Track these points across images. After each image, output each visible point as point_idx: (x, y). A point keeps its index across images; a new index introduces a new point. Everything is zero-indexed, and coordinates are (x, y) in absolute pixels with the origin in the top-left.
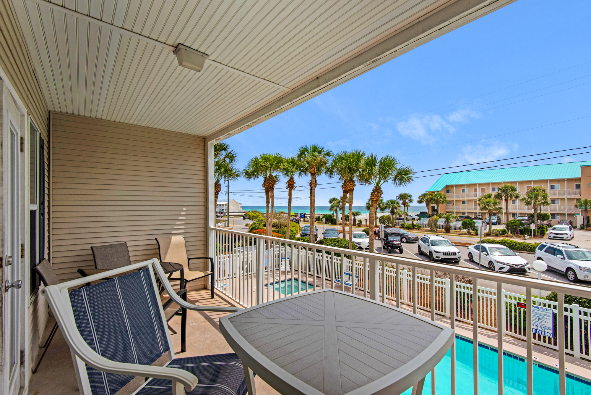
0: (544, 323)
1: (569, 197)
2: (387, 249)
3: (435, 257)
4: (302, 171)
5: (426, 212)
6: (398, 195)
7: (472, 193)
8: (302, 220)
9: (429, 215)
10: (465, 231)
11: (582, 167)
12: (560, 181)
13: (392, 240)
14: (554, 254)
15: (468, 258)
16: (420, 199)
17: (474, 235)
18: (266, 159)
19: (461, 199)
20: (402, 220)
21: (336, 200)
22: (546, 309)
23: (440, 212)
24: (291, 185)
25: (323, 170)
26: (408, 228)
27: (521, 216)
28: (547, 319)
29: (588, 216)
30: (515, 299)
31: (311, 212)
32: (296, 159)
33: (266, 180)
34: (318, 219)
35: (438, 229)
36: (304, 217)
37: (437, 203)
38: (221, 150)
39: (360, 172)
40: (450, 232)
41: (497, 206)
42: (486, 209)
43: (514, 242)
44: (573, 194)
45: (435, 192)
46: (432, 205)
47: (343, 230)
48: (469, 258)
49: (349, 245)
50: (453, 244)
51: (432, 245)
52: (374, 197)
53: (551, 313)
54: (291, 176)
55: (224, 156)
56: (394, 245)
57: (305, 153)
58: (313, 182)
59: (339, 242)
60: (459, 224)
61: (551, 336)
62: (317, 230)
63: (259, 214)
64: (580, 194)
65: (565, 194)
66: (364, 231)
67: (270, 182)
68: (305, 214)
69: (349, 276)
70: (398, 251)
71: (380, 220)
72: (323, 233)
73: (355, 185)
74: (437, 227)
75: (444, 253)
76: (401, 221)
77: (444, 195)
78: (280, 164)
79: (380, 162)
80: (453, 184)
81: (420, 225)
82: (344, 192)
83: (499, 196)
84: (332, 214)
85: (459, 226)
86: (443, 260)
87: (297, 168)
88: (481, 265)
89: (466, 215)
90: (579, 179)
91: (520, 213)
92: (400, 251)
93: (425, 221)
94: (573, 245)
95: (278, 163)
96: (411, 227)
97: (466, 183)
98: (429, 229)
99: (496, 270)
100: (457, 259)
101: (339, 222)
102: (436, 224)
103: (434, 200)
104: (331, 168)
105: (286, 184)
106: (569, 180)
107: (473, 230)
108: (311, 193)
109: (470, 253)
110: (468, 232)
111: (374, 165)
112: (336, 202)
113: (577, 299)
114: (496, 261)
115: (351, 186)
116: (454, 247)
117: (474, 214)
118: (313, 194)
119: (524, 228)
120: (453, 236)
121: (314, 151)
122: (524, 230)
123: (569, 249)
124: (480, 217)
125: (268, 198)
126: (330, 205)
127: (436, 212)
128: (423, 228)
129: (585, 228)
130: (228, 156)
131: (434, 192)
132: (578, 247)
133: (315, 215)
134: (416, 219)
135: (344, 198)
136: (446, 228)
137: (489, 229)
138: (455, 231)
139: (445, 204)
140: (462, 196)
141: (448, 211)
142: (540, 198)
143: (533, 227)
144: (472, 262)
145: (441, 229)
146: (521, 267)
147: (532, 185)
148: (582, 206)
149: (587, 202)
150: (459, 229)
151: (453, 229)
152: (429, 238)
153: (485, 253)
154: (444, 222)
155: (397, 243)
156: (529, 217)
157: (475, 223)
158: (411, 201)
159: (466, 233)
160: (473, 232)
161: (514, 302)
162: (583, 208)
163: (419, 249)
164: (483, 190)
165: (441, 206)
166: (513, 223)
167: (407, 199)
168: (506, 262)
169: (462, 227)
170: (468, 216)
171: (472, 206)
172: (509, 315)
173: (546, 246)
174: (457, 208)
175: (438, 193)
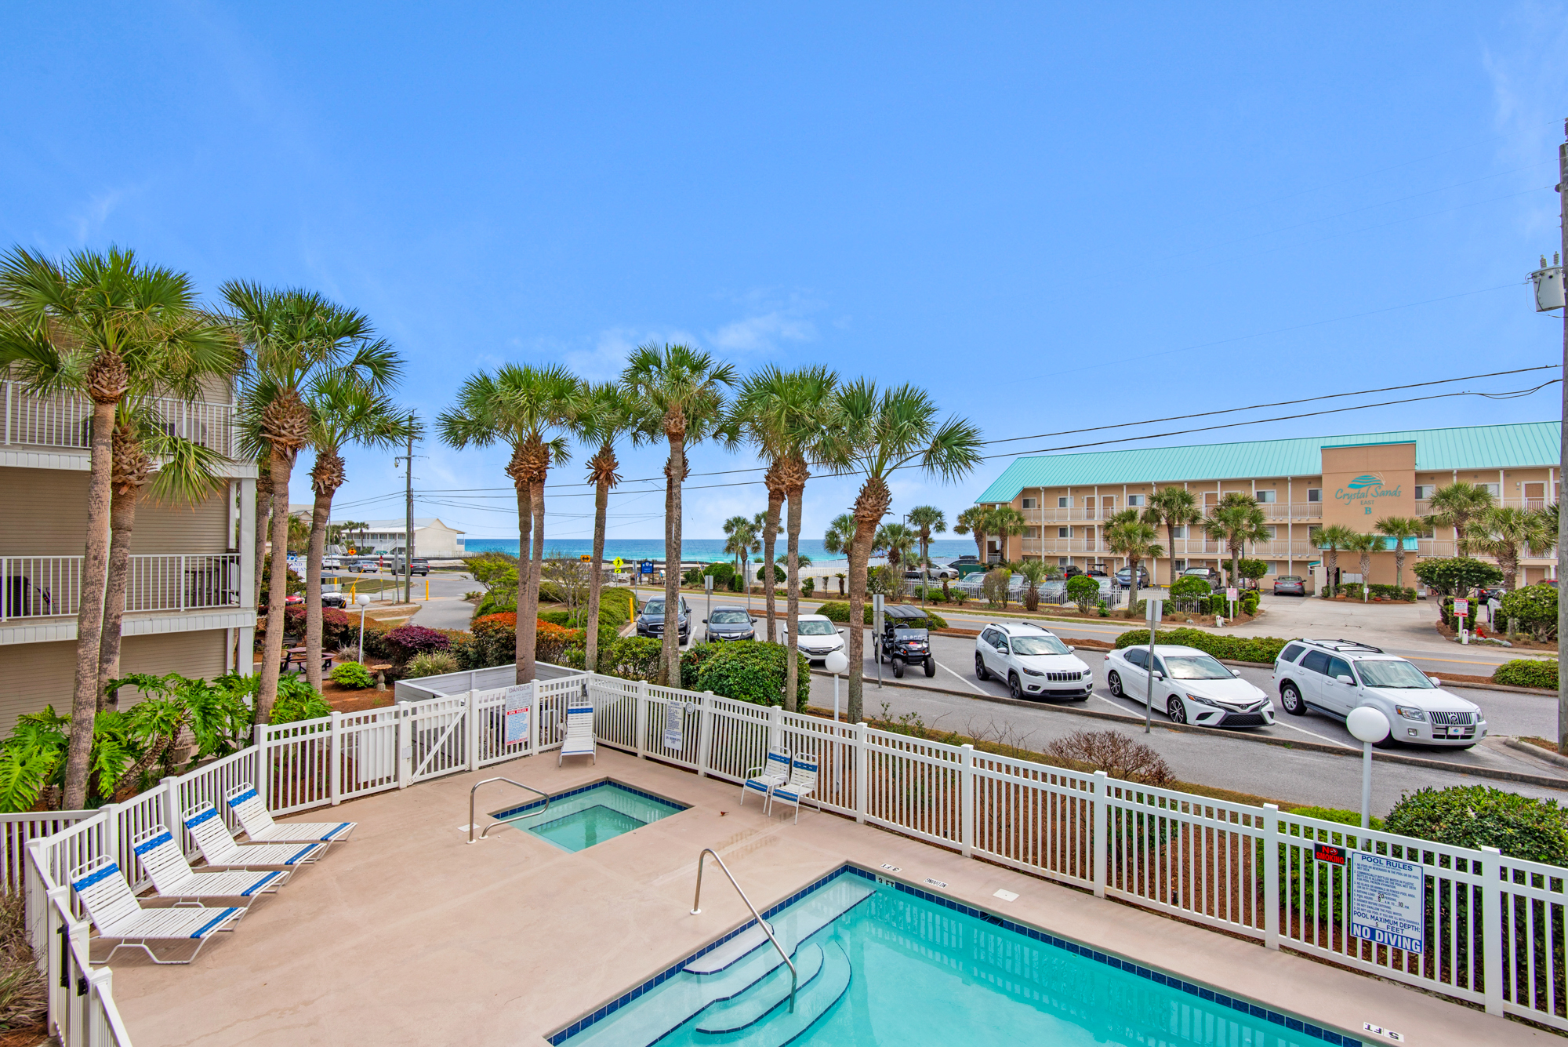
0: (1395, 909)
1: (1296, 521)
2: (892, 664)
3: (1025, 689)
4: (641, 428)
5: (974, 557)
6: (909, 512)
7: (1084, 511)
8: (645, 579)
9: (984, 564)
10: (1073, 605)
11: (1324, 449)
12: (1278, 482)
13: (905, 638)
14: (1327, 673)
15: (1108, 686)
16: (960, 522)
17: (1095, 617)
18: (515, 379)
19: (1057, 524)
20: (917, 577)
21: (746, 521)
22: (1401, 866)
23: (1008, 557)
24: (604, 472)
25: (709, 427)
26: (935, 600)
27: (1193, 566)
28: (1405, 894)
29: (1337, 566)
30: (1309, 832)
31: (668, 560)
32: (623, 387)
33: (520, 451)
34: (693, 578)
35: (1008, 602)
36: (652, 570)
37: (1003, 534)
38: (338, 336)
39: (823, 433)
40: (1039, 609)
41: (1151, 543)
42: (1123, 550)
43: (1208, 637)
44: (1304, 513)
45: (997, 507)
46: (988, 538)
47: (767, 609)
48: (1111, 684)
49: (789, 663)
50: (1071, 647)
51: (1016, 653)
52: (865, 513)
53: (1417, 878)
54: (606, 443)
55: (353, 359)
56: (911, 654)
57: (651, 367)
58: (675, 464)
59: (757, 654)
60: (1058, 588)
61: (1418, 950)
62: (688, 612)
63: (506, 564)
64: (1319, 513)
65: (1287, 514)
66: (821, 611)
67: (532, 458)
68: (654, 562)
69: (788, 766)
70: (920, 669)
72: (705, 622)
73: (809, 475)
74: (1006, 595)
75: (1049, 676)
76: (915, 580)
77: (1019, 514)
78: (563, 401)
79: (883, 402)
80: (1038, 486)
81: (965, 593)
82: (771, 498)
83: (1152, 517)
84: (733, 563)
85: (1059, 594)
86: (1048, 695)
87: (625, 417)
88: (1153, 710)
89: (1069, 563)
90: (1317, 479)
91: (1191, 560)
92: (926, 672)
93: (977, 581)
94: (1367, 647)
95: (559, 396)
96: (942, 596)
97: (1070, 484)
98: (986, 601)
99: (1188, 721)
100: (1083, 691)
101: (752, 586)
102: (1003, 589)
103: (996, 526)
104: (733, 420)
105: (590, 468)
106: (1298, 480)
107: (1094, 603)
108: (670, 497)
109: (1112, 672)
110: (1081, 610)
111: (868, 413)
112: (743, 528)
113: (1488, 828)
114: (1189, 696)
115: (796, 476)
116: (1072, 655)
117: (1086, 562)
118: (676, 501)
119: (1211, 597)
120: (1048, 619)
121: (681, 364)
122: (1211, 602)
123: (1365, 658)
124: (1102, 569)
125: (524, 513)
126: (725, 536)
127: (999, 558)
128: (972, 600)
129: (1332, 595)
130: (367, 357)
131: (993, 506)
132: (1379, 651)
133: (682, 566)
134: (949, 574)
135: (771, 516)
136: (1027, 599)
137: (1130, 600)
138: (1052, 607)
139: (1020, 537)
140: (1059, 517)
141: (1027, 553)
142: (1245, 522)
143: (1232, 595)
144: (1118, 696)
145: (1015, 603)
146: (1252, 710)
147: (1219, 492)
148: (1324, 541)
149: (1335, 534)
150: (1060, 600)
151: (1044, 601)
152: (1008, 632)
153: (1158, 673)
154: (1024, 582)
155: (919, 646)
156: (1212, 570)
157: (1097, 586)
158: (940, 528)
159: (1078, 611)
160: (1094, 608)
161: (1307, 844)
162: (1328, 547)
163: (977, 665)
164: (1108, 502)
165: (1011, 541)
166: (1187, 584)
167: (931, 521)
168: (1215, 698)
169: (1066, 596)
170: (1075, 568)
171: (1083, 541)
172: (1282, 880)
173: (1303, 649)
174: (1048, 547)
175: (1004, 507)
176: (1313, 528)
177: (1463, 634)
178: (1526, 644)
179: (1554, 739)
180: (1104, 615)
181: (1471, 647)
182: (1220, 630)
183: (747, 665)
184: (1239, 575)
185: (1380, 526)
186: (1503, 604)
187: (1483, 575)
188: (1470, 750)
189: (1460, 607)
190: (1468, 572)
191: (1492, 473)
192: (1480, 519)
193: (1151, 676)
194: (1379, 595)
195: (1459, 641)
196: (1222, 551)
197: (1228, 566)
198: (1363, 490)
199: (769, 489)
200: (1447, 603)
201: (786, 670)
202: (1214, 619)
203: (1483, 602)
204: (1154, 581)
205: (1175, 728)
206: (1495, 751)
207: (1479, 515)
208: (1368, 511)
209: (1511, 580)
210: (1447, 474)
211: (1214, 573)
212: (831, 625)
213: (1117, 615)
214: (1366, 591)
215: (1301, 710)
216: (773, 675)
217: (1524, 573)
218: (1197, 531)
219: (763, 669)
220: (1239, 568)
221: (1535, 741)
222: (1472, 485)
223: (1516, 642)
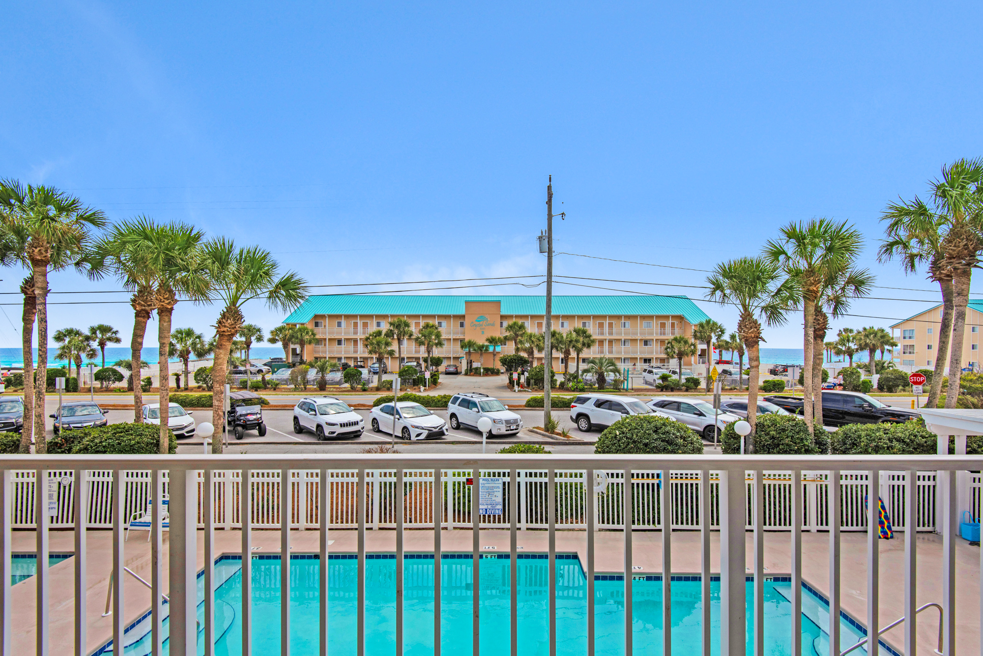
0: (493, 499)
1: (454, 338)
2: (234, 431)
3: (327, 434)
5: (281, 359)
7: (352, 329)
9: (289, 363)
10: (347, 385)
11: (466, 302)
12: (447, 317)
13: (244, 412)
14: (468, 408)
15: (371, 427)
16: (272, 335)
17: (360, 391)
19: (336, 337)
20: (241, 373)
21: (78, 333)
22: (496, 480)
23: (305, 358)
25: (72, 256)
26: (256, 388)
27: (409, 361)
28: (497, 492)
29: (471, 359)
30: (464, 475)
35: (307, 386)
37: (302, 343)
40: (326, 389)
41: (389, 349)
42: (375, 352)
44: (457, 333)
45: (298, 326)
46: (292, 346)
47: (136, 402)
48: (373, 426)
49: (162, 435)
50: (352, 408)
51: (321, 414)
52: (225, 329)
53: (500, 482)
56: (248, 423)
57: (12, 201)
60: (338, 376)
61: (501, 513)
64: (464, 333)
65: (451, 334)
70: (255, 432)
71: (196, 375)
72: (52, 417)
73: (177, 301)
74: (306, 382)
75: (342, 425)
76: (241, 375)
77: (312, 331)
79: (239, 256)
80: (324, 313)
81: (277, 382)
82: (137, 315)
83: (390, 334)
84: (66, 367)
85: (338, 379)
86: (340, 436)
88: (395, 436)
89: (343, 361)
90: (463, 317)
91: (408, 358)
92: (259, 433)
93: (286, 374)
94: (483, 395)
96: (261, 384)
97: (343, 313)
98: (293, 386)
99: (412, 439)
100: (360, 431)
101: (87, 386)
102: (304, 378)
103: (297, 338)
104: (98, 253)
106: (455, 317)
107: (359, 383)
109: (374, 419)
110: (352, 388)
112: (77, 339)
114: (412, 426)
115: (167, 302)
116: (353, 412)
117: (353, 360)
119: (418, 377)
121: (47, 203)
122: (418, 380)
123: (482, 400)
124: (362, 364)
127: (299, 359)
128: (283, 386)
129: (469, 374)
131: (295, 325)
132: (488, 396)
134: (264, 370)
136: (319, 384)
137: (379, 381)
138: (334, 388)
139: (313, 345)
140: (337, 333)
141: (317, 355)
142: (433, 337)
143: (427, 375)
144: (377, 432)
145: (312, 386)
146: (440, 429)
147: (421, 321)
148: (466, 347)
149: (470, 344)
150: (339, 383)
151: (332, 384)
152: (315, 402)
153: (397, 416)
154: (317, 373)
155: (254, 417)
156: (418, 363)
157: (361, 373)
158: (260, 339)
159: (350, 389)
160: (359, 386)
161: (463, 479)
162: (467, 350)
163: (295, 424)
164: (365, 325)
165: (307, 348)
166: (407, 370)
167: (253, 334)
168: (424, 425)
169: (343, 380)
170: (347, 364)
171: (351, 347)
172: (454, 499)
173: (459, 398)
174: (329, 351)
175: (302, 326)
176: (462, 340)
177: (516, 388)
178: (536, 390)
179: (543, 426)
180: (364, 390)
181: (519, 393)
182: (423, 393)
183: (123, 441)
184: (431, 365)
185: (488, 340)
186: (529, 374)
187: (522, 362)
188: (517, 435)
189: (515, 376)
190: (518, 360)
191: (526, 317)
192: (522, 337)
193: (395, 418)
194: (487, 372)
195: (515, 391)
196: (422, 352)
197: (425, 360)
198: (481, 323)
199: (135, 309)
200: (511, 374)
201: (158, 441)
202: (420, 388)
203: (523, 374)
204: (389, 370)
205: (405, 443)
206: (526, 434)
207: (522, 335)
208: (483, 333)
209: (532, 363)
210: (511, 317)
211: (419, 365)
212: (182, 410)
213: (372, 390)
214: (482, 370)
215: (459, 427)
216: (147, 446)
217: (536, 360)
218: (410, 342)
219: (138, 443)
220: (431, 361)
221: (537, 428)
222: (520, 322)
223: (534, 390)
